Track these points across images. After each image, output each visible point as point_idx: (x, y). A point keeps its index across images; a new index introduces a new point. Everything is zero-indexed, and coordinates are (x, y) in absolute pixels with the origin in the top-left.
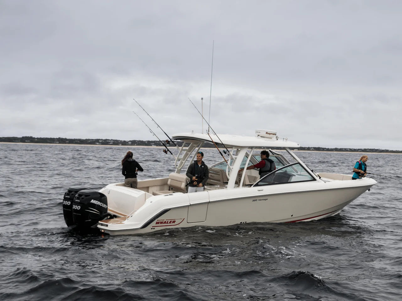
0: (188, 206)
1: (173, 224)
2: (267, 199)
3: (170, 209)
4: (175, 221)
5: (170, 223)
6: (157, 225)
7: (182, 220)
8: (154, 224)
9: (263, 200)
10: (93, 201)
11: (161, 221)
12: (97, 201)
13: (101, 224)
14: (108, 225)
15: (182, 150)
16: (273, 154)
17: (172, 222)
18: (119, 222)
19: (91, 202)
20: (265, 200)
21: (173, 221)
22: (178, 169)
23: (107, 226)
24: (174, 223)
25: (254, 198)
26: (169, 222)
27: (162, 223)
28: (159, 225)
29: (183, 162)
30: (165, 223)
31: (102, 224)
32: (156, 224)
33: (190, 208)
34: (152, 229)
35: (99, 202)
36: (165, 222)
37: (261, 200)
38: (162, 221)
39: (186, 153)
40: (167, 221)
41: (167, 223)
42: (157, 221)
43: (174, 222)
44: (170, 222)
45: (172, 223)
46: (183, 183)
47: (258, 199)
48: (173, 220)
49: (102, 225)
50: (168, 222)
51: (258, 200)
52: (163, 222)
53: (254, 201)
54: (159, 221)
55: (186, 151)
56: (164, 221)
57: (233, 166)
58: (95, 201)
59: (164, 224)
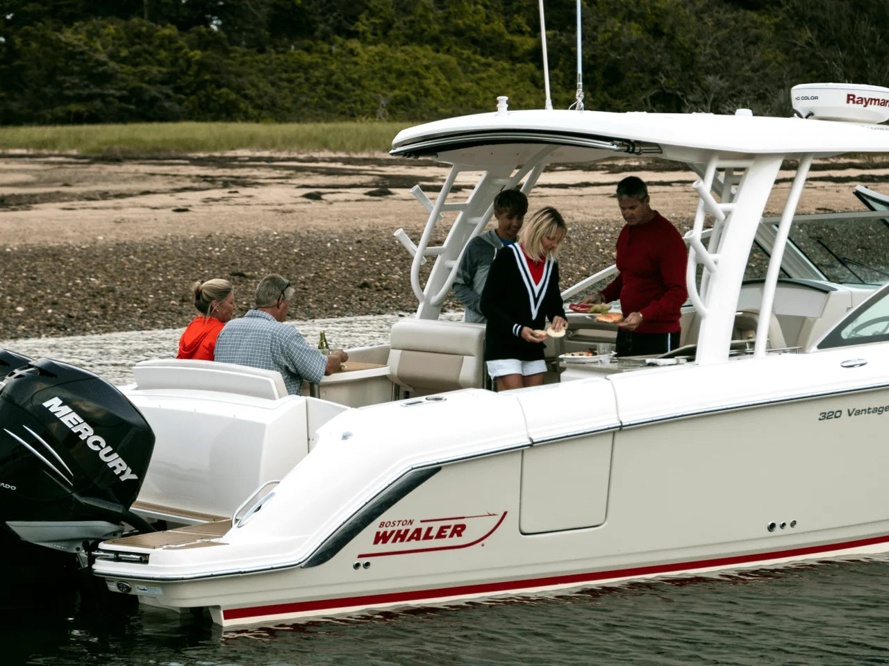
0: (520, 450)
1: (456, 541)
2: (886, 409)
3: (438, 469)
4: (463, 527)
5: (439, 536)
6: (381, 548)
7: (498, 519)
8: (364, 541)
9: (868, 411)
10: (54, 405)
11: (396, 528)
12: (74, 415)
13: (112, 555)
14: (147, 555)
15: (442, 208)
16: (873, 209)
17: (449, 531)
18: (199, 541)
19: (46, 404)
20: (876, 410)
21: (456, 526)
22: (427, 300)
23: (144, 559)
24: (459, 535)
25: (827, 407)
26: (434, 533)
27: (401, 536)
28: (389, 546)
29: (450, 269)
30: (418, 539)
31: (117, 553)
32: (376, 542)
33: (530, 456)
34: (357, 566)
35: (86, 425)
36: (418, 531)
37: (859, 412)
38: (403, 529)
39: (463, 220)
40: (425, 527)
41: (427, 537)
42: (382, 525)
43: (459, 530)
44: (442, 529)
45: (451, 536)
46: (466, 358)
47: (844, 405)
48: (453, 523)
49: (118, 557)
50: (430, 529)
51: (845, 413)
52: (407, 531)
53: (825, 416)
54: (389, 530)
55: (461, 214)
56: (412, 528)
57: (715, 251)
58: (67, 409)
59: (413, 541)
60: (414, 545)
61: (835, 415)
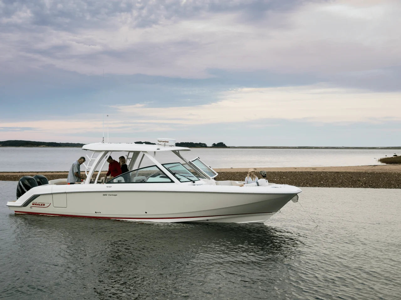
0: (51, 194)
1: (43, 206)
2: (117, 195)
3: (40, 195)
5: (41, 205)
6: (33, 206)
7: (49, 204)
8: (30, 204)
9: (113, 195)
20: (114, 195)
21: (44, 204)
25: (105, 193)
27: (36, 204)
28: (34, 206)
34: (30, 208)
36: (38, 204)
37: (111, 195)
40: (39, 204)
41: (40, 205)
44: (42, 204)
47: (108, 193)
51: (108, 195)
53: (104, 195)
54: (34, 203)
60: (38, 206)
61: (106, 195)
